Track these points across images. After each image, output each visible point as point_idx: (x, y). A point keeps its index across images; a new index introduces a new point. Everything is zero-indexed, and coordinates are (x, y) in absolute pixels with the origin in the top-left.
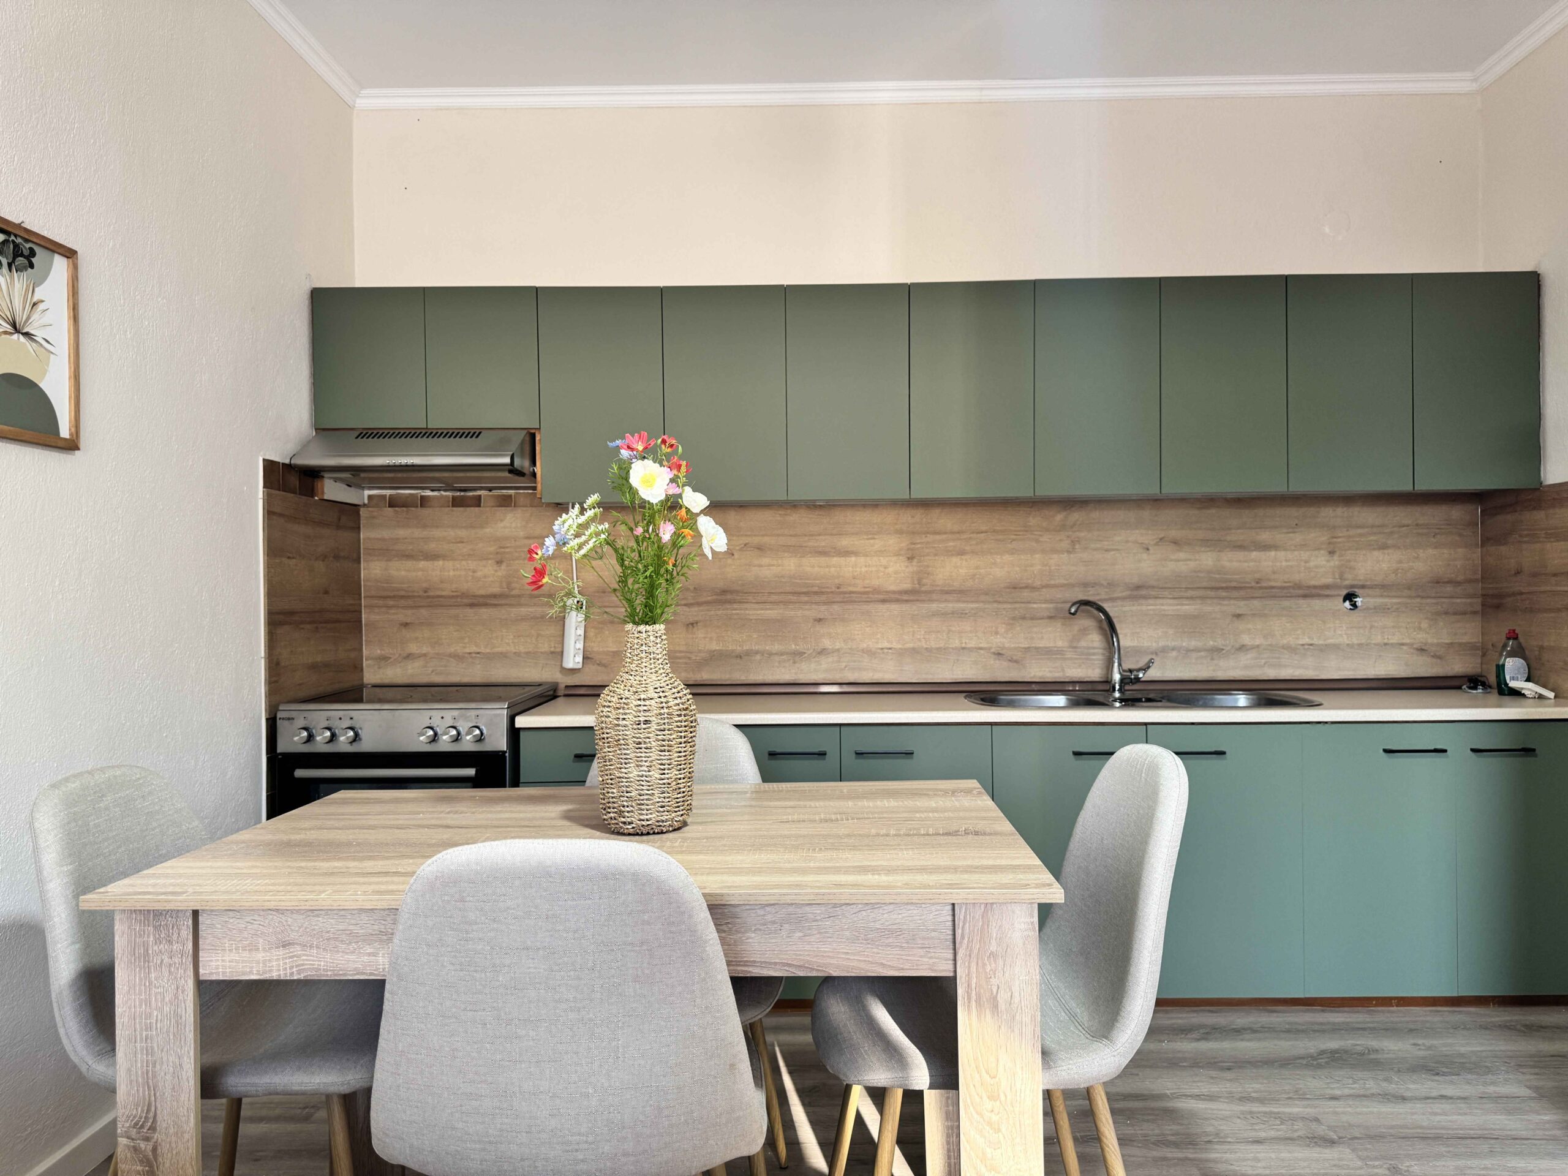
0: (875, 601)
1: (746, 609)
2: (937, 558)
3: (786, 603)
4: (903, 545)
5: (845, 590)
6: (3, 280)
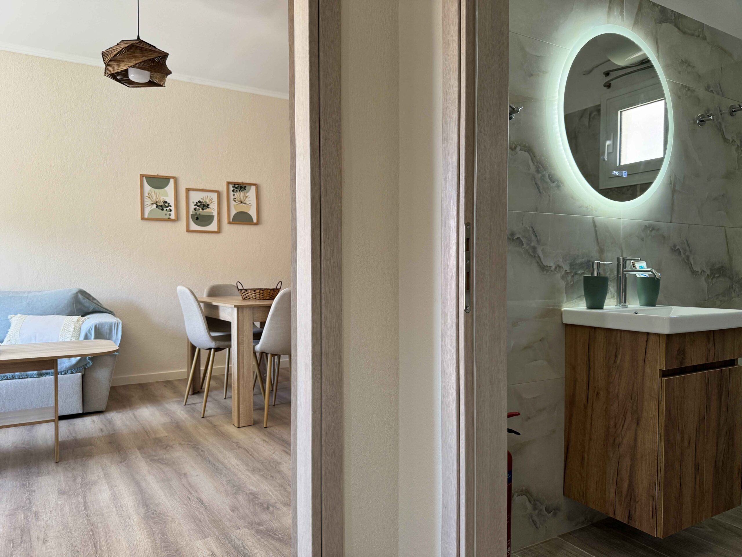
6: (238, 194)
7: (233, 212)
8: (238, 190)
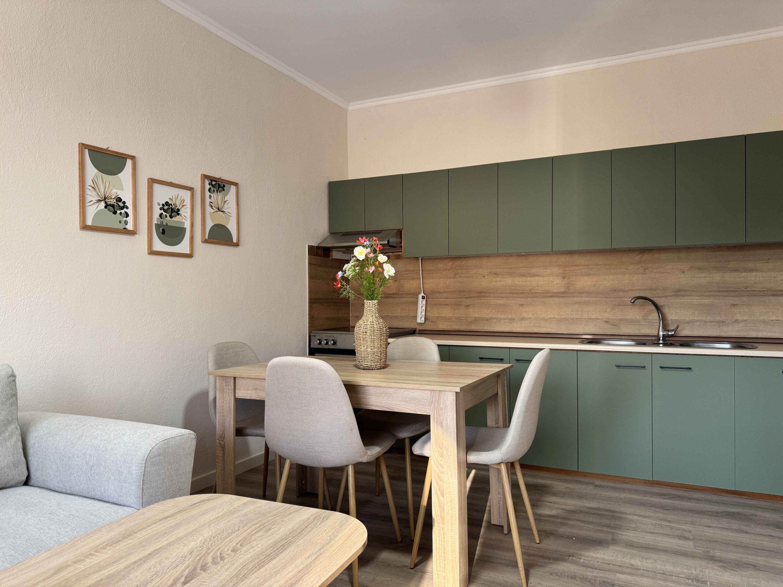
0: (547, 297)
1: (490, 300)
2: (576, 277)
3: (507, 297)
4: (560, 271)
5: (533, 292)
6: (215, 196)
7: (209, 224)
8: (215, 190)
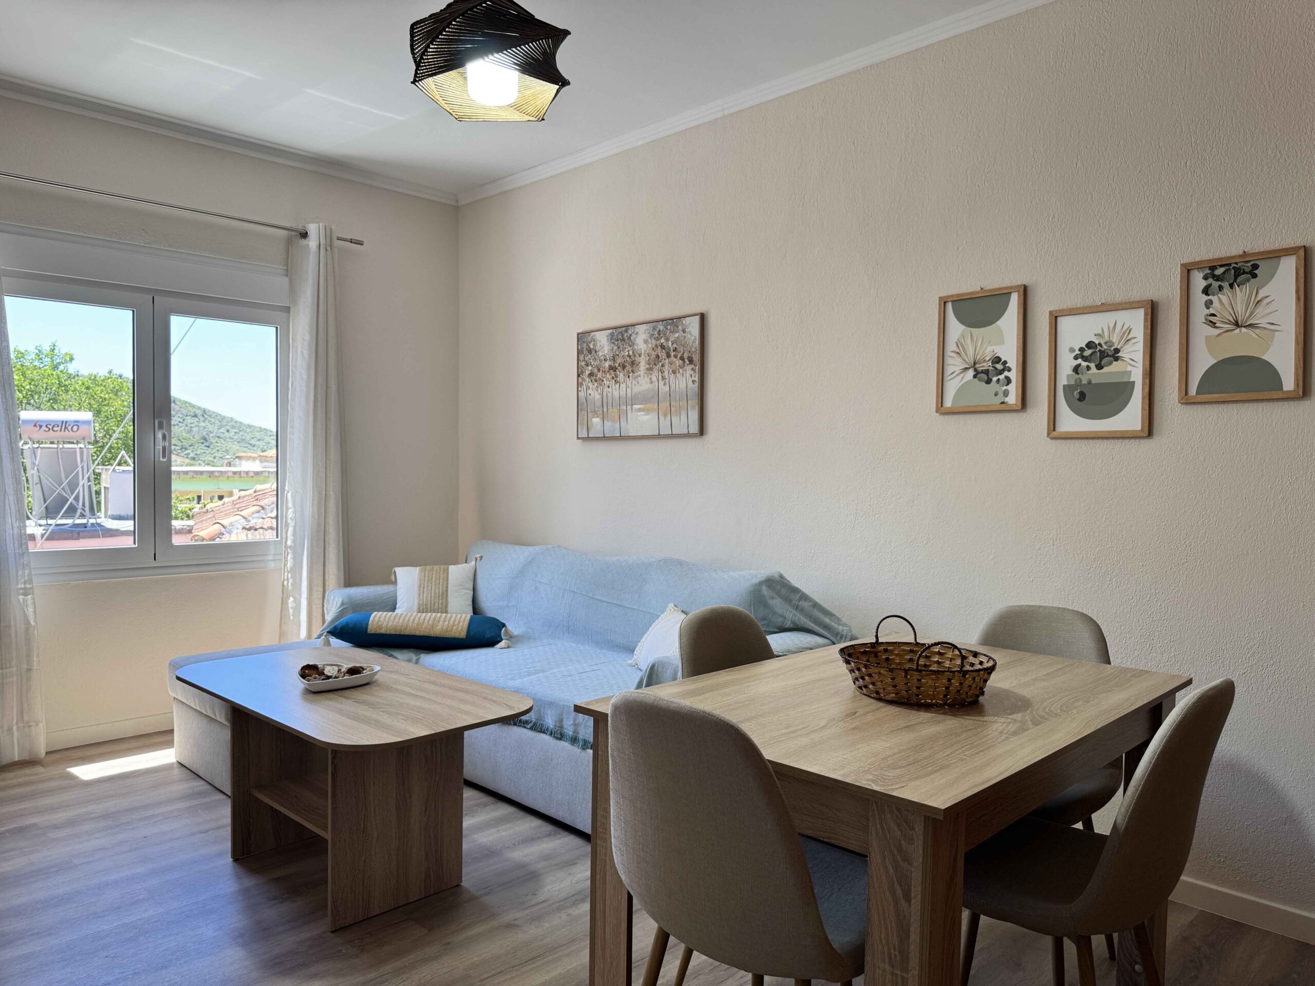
6: (1224, 298)
7: (1202, 362)
8: (1226, 285)
